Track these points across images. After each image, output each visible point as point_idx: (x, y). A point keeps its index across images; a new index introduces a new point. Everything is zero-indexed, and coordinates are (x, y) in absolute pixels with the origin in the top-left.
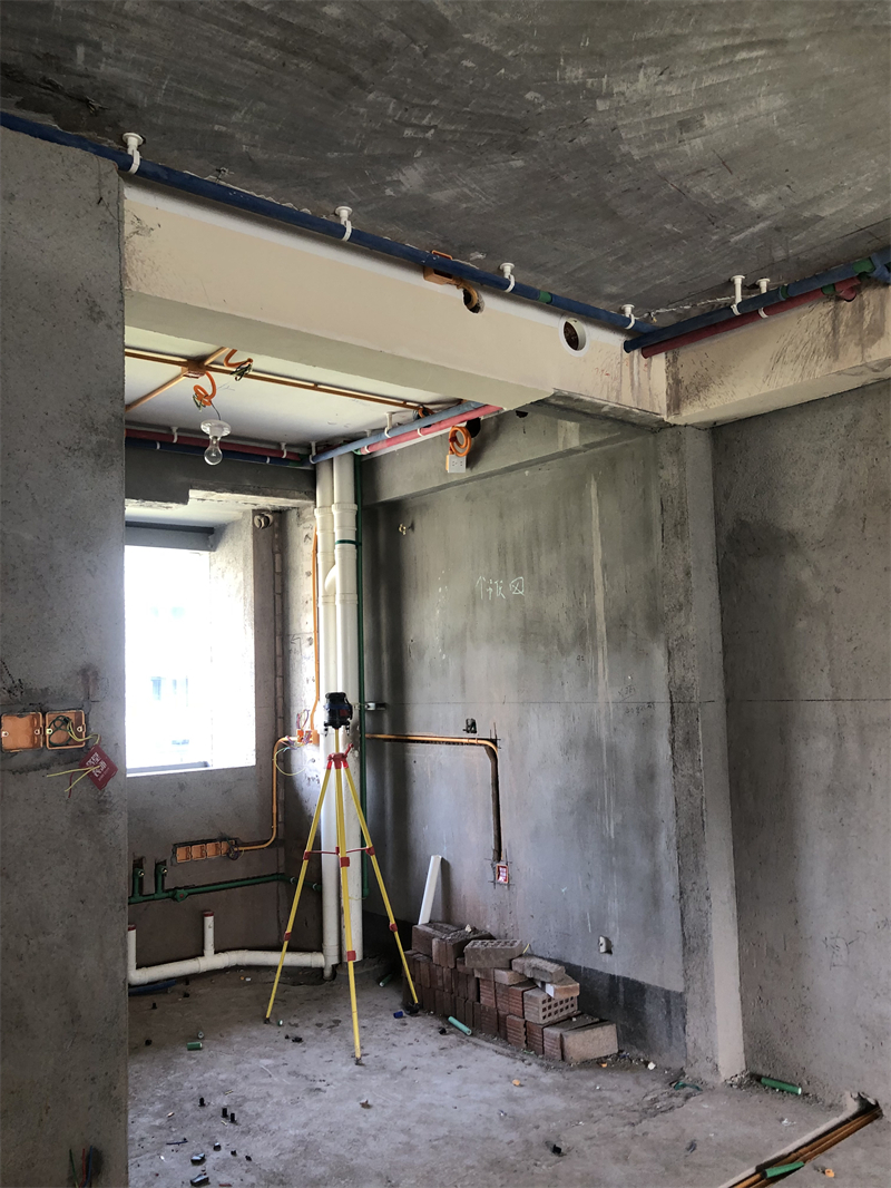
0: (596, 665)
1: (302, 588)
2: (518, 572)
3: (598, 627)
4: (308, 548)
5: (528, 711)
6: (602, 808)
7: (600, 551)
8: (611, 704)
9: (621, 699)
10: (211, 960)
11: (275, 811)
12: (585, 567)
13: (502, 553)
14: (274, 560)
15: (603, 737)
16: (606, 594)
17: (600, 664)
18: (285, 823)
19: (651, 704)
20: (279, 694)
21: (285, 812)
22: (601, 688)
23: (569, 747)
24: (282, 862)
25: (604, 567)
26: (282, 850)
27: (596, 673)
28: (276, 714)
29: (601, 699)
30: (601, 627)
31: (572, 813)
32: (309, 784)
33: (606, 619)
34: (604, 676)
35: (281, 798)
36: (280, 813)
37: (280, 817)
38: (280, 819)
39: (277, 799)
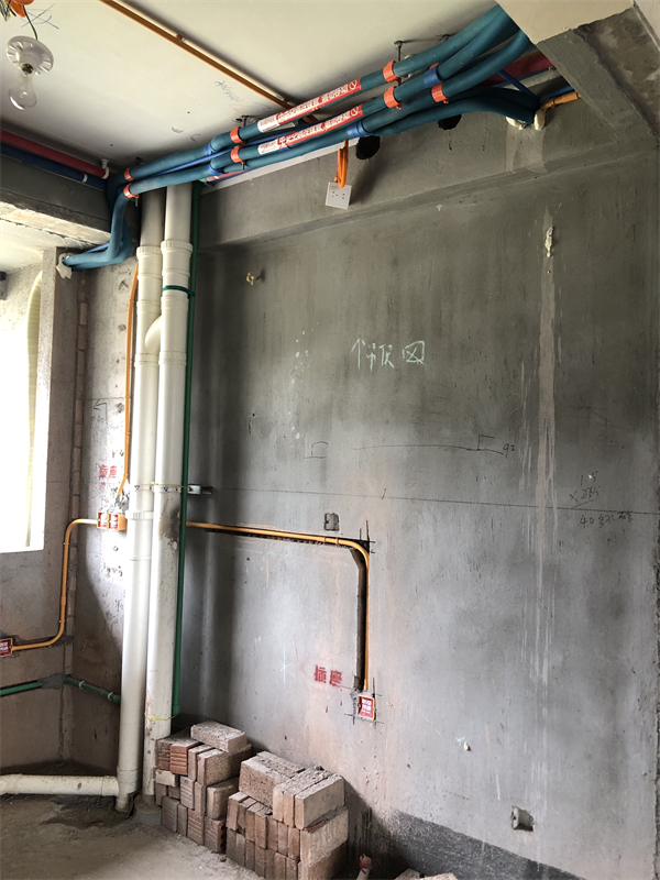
0: (535, 458)
1: (113, 344)
2: (416, 334)
3: (542, 408)
4: (124, 297)
5: (420, 512)
6: (531, 643)
7: (552, 306)
8: (555, 509)
9: (574, 503)
11: (64, 603)
12: (525, 328)
13: (393, 311)
14: (79, 310)
15: (540, 551)
16: (557, 365)
17: (542, 457)
18: (75, 616)
19: (625, 514)
20: (76, 468)
21: (76, 604)
22: (542, 486)
23: (482, 559)
24: (69, 661)
25: (558, 328)
26: (69, 649)
27: (534, 468)
28: (71, 489)
29: (540, 501)
30: (547, 409)
31: (481, 644)
32: (109, 576)
33: (555, 398)
34: (547, 473)
35: (72, 588)
36: (69, 605)
37: (69, 609)
38: (69, 613)
39: (67, 589)
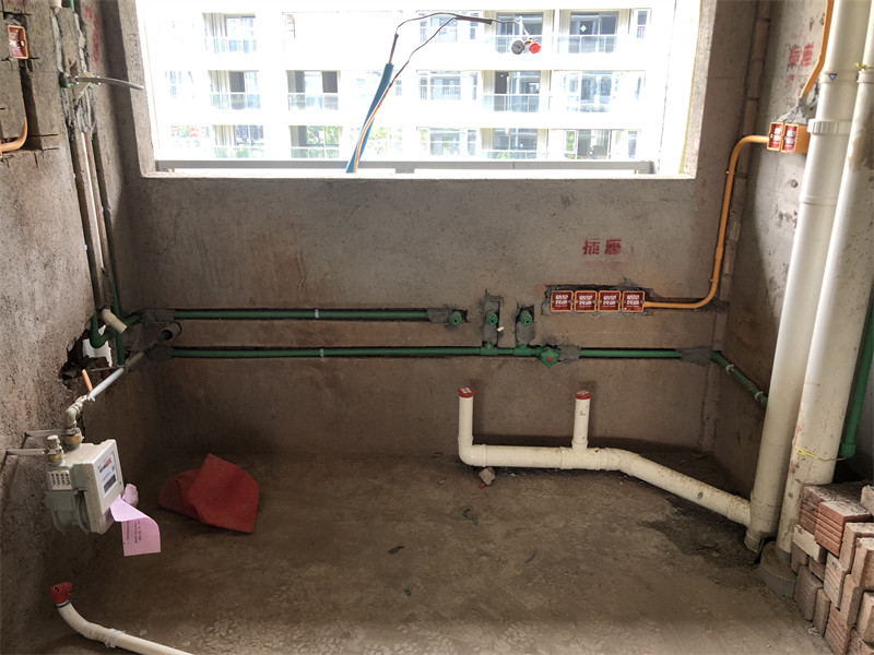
10: (579, 455)
11: (719, 257)
18: (733, 277)
20: (757, 54)
21: (737, 261)
24: (720, 334)
26: (722, 318)
32: (779, 225)
35: (733, 236)
36: (727, 259)
37: (727, 266)
38: (726, 271)
39: (726, 238)
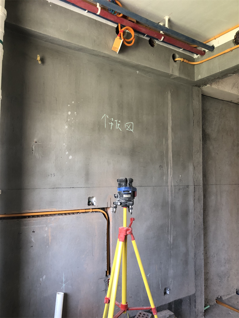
0: (168, 170)
7: (171, 122)
8: (173, 186)
15: (170, 200)
22: (170, 179)
27: (167, 173)
29: (169, 184)
30: (170, 155)
34: (171, 174)
